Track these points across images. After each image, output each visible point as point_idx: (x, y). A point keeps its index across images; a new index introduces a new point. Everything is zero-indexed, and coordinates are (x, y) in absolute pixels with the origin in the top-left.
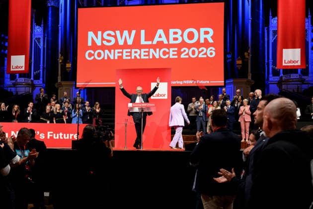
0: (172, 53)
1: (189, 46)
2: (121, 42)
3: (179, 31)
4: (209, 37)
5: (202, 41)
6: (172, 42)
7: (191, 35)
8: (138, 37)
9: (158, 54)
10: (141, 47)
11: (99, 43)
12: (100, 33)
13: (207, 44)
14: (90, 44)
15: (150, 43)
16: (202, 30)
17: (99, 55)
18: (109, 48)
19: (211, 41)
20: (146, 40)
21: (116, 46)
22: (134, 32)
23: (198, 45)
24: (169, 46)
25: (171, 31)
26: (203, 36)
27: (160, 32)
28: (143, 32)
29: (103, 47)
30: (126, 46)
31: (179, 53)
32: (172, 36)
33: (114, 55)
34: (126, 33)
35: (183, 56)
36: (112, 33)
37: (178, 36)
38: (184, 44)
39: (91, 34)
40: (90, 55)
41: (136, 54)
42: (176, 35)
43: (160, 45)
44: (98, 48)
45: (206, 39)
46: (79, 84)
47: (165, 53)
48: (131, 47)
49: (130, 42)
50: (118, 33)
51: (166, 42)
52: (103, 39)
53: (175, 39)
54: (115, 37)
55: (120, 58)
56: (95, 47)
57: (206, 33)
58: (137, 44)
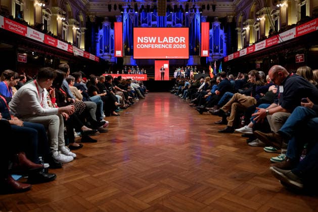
0: (170, 46)
1: (176, 44)
2: (151, 42)
3: (173, 38)
4: (183, 41)
5: (181, 42)
6: (170, 42)
7: (177, 40)
8: (157, 40)
9: (165, 46)
10: (158, 43)
11: (142, 41)
12: (142, 38)
13: (183, 43)
14: (138, 42)
15: (161, 42)
16: (181, 38)
17: (142, 46)
18: (146, 44)
19: (184, 42)
20: (160, 41)
21: (149, 43)
22: (155, 38)
23: (179, 43)
24: (169, 43)
25: (170, 38)
26: (181, 40)
27: (166, 38)
28: (159, 38)
29: (144, 43)
30: (152, 43)
31: (173, 46)
32: (170, 40)
33: (148, 46)
34: (152, 38)
35: (174, 47)
36: (147, 38)
37: (172, 40)
38: (174, 43)
39: (139, 38)
40: (139, 46)
41: (157, 46)
42: (172, 39)
43: (165, 43)
44: (142, 43)
45: (182, 41)
46: (134, 58)
47: (167, 46)
48: (155, 43)
49: (154, 42)
50: (149, 38)
51: (167, 42)
52: (144, 40)
53: (171, 41)
54: (148, 39)
55: (151, 48)
56: (140, 43)
57: (183, 39)
58: (157, 43)
